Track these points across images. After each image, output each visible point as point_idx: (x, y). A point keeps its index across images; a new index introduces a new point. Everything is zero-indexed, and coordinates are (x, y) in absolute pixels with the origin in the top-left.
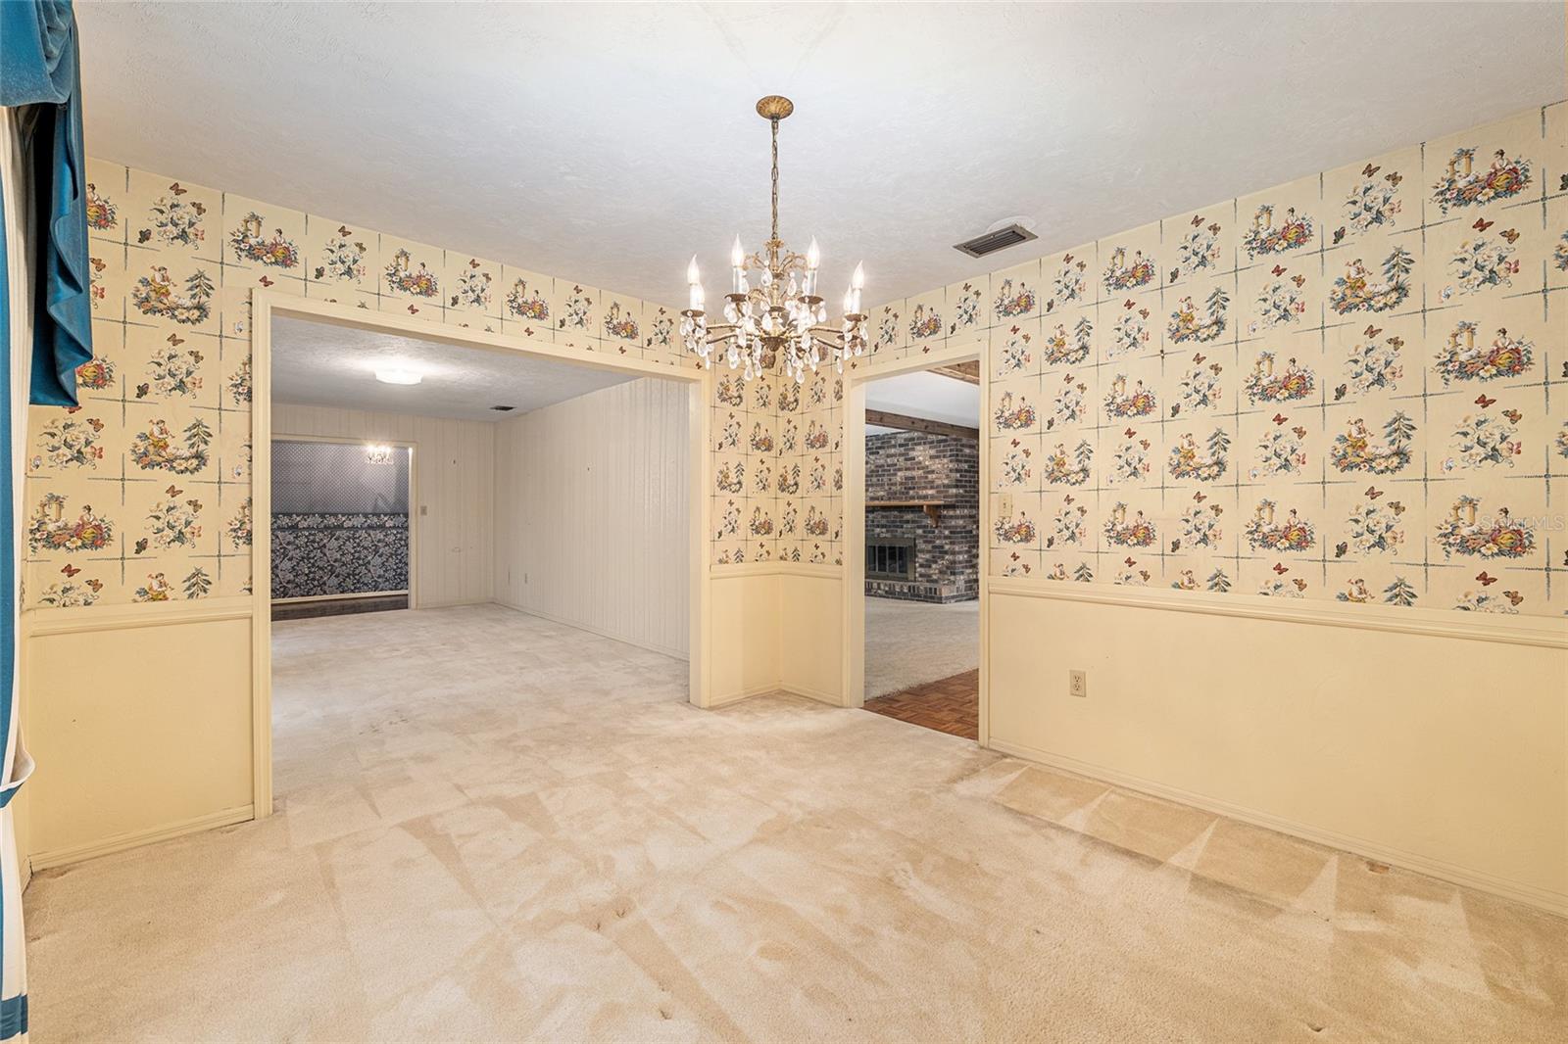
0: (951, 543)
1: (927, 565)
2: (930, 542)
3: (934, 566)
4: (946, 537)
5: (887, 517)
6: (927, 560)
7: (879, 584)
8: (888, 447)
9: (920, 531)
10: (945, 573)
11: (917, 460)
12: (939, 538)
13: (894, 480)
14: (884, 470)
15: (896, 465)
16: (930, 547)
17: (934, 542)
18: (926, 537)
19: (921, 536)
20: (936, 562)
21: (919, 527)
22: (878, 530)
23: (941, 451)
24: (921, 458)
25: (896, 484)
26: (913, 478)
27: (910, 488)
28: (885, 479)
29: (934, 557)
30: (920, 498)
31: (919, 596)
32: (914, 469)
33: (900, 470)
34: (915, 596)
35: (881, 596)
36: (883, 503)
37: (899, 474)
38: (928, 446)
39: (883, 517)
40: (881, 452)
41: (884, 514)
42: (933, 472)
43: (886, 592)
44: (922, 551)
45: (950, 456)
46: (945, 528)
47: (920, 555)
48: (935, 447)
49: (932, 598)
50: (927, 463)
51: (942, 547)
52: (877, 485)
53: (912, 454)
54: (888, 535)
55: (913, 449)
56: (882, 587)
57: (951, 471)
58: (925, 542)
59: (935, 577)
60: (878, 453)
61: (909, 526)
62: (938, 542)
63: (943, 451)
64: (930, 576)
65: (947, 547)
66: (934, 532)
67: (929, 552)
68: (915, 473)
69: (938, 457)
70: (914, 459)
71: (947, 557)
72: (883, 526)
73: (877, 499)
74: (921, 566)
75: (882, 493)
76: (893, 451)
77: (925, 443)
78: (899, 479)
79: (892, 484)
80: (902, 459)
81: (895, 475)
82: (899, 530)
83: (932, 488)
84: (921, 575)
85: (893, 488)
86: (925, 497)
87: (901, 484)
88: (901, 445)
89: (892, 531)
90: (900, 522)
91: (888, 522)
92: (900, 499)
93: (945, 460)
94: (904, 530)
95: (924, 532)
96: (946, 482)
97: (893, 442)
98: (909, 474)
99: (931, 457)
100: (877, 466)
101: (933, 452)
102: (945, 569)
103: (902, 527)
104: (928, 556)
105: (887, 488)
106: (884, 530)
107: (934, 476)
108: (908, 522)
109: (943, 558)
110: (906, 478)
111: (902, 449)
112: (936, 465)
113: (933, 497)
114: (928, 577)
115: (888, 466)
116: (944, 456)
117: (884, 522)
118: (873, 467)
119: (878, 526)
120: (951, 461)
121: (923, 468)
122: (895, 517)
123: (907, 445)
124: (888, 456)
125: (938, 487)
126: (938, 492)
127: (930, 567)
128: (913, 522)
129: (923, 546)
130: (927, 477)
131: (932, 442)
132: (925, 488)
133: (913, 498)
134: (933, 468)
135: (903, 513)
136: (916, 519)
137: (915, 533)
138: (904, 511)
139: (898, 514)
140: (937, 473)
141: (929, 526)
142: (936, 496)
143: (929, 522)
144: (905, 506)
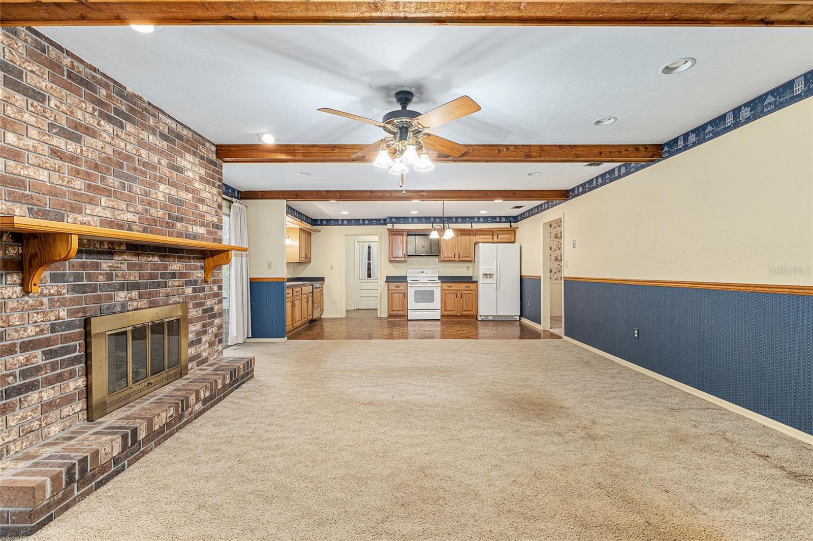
2: (201, 304)
4: (215, 295)
5: (141, 267)
6: (198, 334)
8: (144, 127)
9: (189, 290)
10: (214, 345)
11: (185, 173)
12: (209, 297)
13: (153, 194)
14: (134, 169)
15: (154, 168)
16: (201, 312)
17: (204, 304)
18: (196, 298)
19: (192, 298)
20: (205, 332)
21: (188, 283)
22: (121, 296)
23: (210, 175)
24: (190, 174)
25: (155, 204)
28: (137, 188)
29: (204, 326)
33: (161, 180)
36: (132, 237)
37: (162, 187)
38: (197, 160)
39: (131, 266)
40: (128, 127)
41: (134, 260)
46: (214, 282)
51: (212, 309)
54: (143, 304)
55: (182, 157)
58: (197, 305)
59: (205, 355)
61: (176, 282)
64: (199, 356)
69: (208, 182)
72: (133, 286)
73: (120, 226)
74: (192, 344)
75: (130, 217)
76: (150, 138)
77: (195, 154)
79: (149, 203)
80: (164, 161)
81: (154, 186)
82: (162, 290)
83: (202, 225)
85: (152, 211)
86: (195, 237)
87: (163, 206)
88: (162, 135)
89: (150, 295)
90: (163, 276)
91: (141, 276)
94: (168, 290)
95: (194, 291)
96: (216, 219)
97: (150, 121)
98: (174, 192)
99: (200, 178)
101: (203, 172)
105: (140, 208)
106: (135, 294)
108: (174, 276)
110: (171, 199)
114: (199, 360)
115: (145, 164)
117: (134, 277)
118: (109, 150)
119: (122, 287)
122: (156, 267)
124: (141, 143)
125: (207, 224)
126: (208, 232)
127: (200, 342)
128: (181, 275)
129: (193, 313)
130: (196, 207)
131: (202, 157)
132: (194, 223)
133: (179, 235)
134: (202, 194)
135: (168, 259)
136: (185, 271)
137: (184, 293)
138: (169, 257)
139: (159, 262)
140: (207, 205)
141: (199, 281)
142: (206, 238)
143: (199, 275)
144: (169, 248)
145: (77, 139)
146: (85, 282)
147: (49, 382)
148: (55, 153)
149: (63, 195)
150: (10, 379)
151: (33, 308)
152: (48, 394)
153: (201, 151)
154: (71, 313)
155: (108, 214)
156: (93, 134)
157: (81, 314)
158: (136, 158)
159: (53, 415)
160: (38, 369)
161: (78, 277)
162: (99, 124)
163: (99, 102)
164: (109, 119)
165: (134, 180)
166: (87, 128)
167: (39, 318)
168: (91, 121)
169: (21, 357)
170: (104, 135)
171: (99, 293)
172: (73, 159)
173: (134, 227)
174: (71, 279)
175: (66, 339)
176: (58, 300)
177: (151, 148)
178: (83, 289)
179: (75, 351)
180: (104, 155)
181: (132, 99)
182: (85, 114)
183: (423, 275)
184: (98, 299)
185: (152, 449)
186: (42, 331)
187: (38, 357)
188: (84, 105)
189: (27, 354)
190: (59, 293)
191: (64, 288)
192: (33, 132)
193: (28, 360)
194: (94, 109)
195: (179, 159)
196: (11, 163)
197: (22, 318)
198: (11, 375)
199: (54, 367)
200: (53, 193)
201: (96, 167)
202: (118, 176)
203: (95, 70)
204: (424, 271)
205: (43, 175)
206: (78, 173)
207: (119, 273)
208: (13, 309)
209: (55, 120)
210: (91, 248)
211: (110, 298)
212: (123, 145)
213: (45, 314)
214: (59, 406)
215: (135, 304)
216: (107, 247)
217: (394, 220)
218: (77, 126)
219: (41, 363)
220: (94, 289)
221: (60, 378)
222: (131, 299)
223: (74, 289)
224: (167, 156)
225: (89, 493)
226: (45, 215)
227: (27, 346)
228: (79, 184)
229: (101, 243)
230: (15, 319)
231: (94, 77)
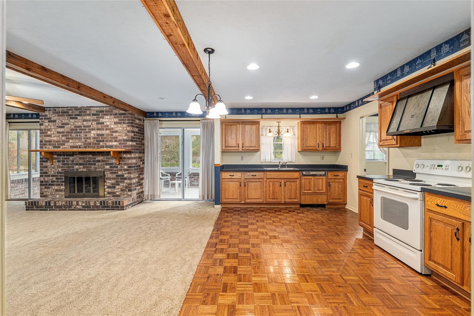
0: (128, 173)
1: (113, 186)
2: (115, 173)
3: (117, 187)
4: (125, 170)
5: (84, 158)
6: (113, 184)
7: (77, 203)
8: (84, 115)
9: (107, 167)
10: (125, 190)
11: (105, 124)
12: (121, 170)
13: (88, 135)
14: (81, 129)
15: (90, 126)
16: (114, 176)
17: (117, 173)
18: (111, 170)
19: (108, 170)
20: (119, 185)
21: (106, 164)
22: (77, 167)
23: (121, 120)
24: (108, 123)
25: (90, 138)
26: (103, 135)
27: (100, 141)
28: (82, 135)
29: (117, 182)
30: (107, 147)
31: (108, 207)
32: (103, 129)
33: (93, 129)
34: (105, 207)
35: (79, 210)
36: (80, 150)
37: (93, 132)
38: (112, 117)
39: (80, 158)
40: (79, 118)
41: (81, 156)
42: (116, 132)
43: (83, 207)
44: (109, 179)
45: (128, 123)
46: (125, 164)
47: (108, 181)
48: (118, 117)
49: (117, 207)
50: (112, 126)
51: (123, 176)
52: (76, 138)
53: (101, 120)
54: (85, 170)
55: (103, 118)
56: (80, 203)
57: (128, 132)
58: (111, 173)
59: (118, 193)
60: (77, 118)
61: (100, 164)
62: (120, 173)
63: (123, 120)
64: (114, 193)
65: (126, 176)
66: (117, 167)
67: (113, 179)
68: (104, 132)
69: (119, 123)
70: (103, 123)
71: (126, 181)
72: (80, 164)
73: (76, 147)
74: (109, 187)
75: (80, 144)
76: (88, 118)
77: (110, 115)
78: (92, 135)
79: (87, 138)
80: (94, 123)
81: (90, 132)
82: (92, 166)
83: (116, 141)
84: (109, 193)
85: (89, 141)
86: (111, 147)
87: (94, 138)
88: (93, 115)
89: (87, 167)
90: (93, 161)
91: (84, 161)
92: (94, 147)
93: (125, 125)
94: (96, 166)
95: (111, 167)
96: (125, 138)
97: (88, 112)
98: (99, 132)
99: (115, 123)
100: (75, 127)
101: (116, 120)
102: (125, 188)
103: (95, 164)
104: (113, 181)
105: (83, 140)
106: (81, 166)
107: (117, 134)
108: (99, 161)
109: (123, 182)
110: (98, 135)
111: (95, 117)
112: (119, 128)
113: (116, 146)
114: (114, 194)
115: (84, 127)
116: (124, 123)
117: (81, 161)
118: (72, 127)
119: (77, 164)
120: (128, 126)
121: (109, 129)
122: (89, 158)
123: (99, 115)
124: (84, 121)
125: (119, 141)
126: (120, 144)
127: (114, 187)
128: (103, 161)
129: (110, 176)
130: (112, 135)
131: (116, 114)
132: (111, 141)
133: (103, 147)
134: (117, 129)
135: (96, 156)
136: (105, 160)
137: (104, 168)
138: (96, 155)
139: (92, 157)
140: (119, 133)
141: (114, 164)
142: (118, 146)
143: (114, 161)
144: (97, 152)
145: (64, 127)
146: (66, 163)
147: (57, 185)
148: (58, 132)
149: (60, 142)
150: (49, 182)
151: (53, 168)
152: (56, 188)
153: (114, 112)
154: (62, 170)
155: (72, 144)
156: (68, 124)
157: (64, 170)
158: (82, 126)
159: (57, 193)
160: (54, 181)
161: (63, 161)
162: (69, 121)
163: (70, 115)
164: (72, 118)
165: (81, 132)
166: (66, 123)
167: (54, 170)
168: (67, 121)
169: (51, 178)
170: (71, 123)
171: (70, 165)
172: (63, 132)
173: (82, 147)
174: (62, 162)
175: (60, 176)
176: (59, 167)
177: (87, 121)
178: (65, 164)
179: (63, 179)
180: (71, 129)
181: (81, 108)
182: (65, 119)
183: (439, 171)
184: (69, 167)
185: (57, 210)
186: (55, 173)
187: (54, 179)
188: (65, 118)
189: (52, 178)
190: (59, 165)
191: (60, 164)
192: (53, 130)
193: (52, 179)
194: (68, 118)
195: (102, 120)
196: (49, 138)
197: (51, 170)
198: (49, 181)
199: (58, 182)
200: (58, 141)
201: (69, 132)
202: (75, 133)
203: (68, 107)
204: (444, 163)
205: (55, 139)
206: (63, 136)
207: (76, 160)
208: (49, 168)
209: (58, 125)
210: (67, 154)
211: (73, 167)
212: (77, 124)
213: (56, 169)
214: (59, 191)
215: (81, 170)
216: (72, 153)
217: (381, 82)
218: (63, 124)
219: (55, 180)
220: (68, 164)
221: (59, 185)
222: (80, 168)
223: (62, 164)
224: (95, 120)
225: (38, 210)
226: (56, 147)
227: (52, 176)
228: (64, 138)
229: (70, 152)
230: (50, 170)
231: (68, 110)
